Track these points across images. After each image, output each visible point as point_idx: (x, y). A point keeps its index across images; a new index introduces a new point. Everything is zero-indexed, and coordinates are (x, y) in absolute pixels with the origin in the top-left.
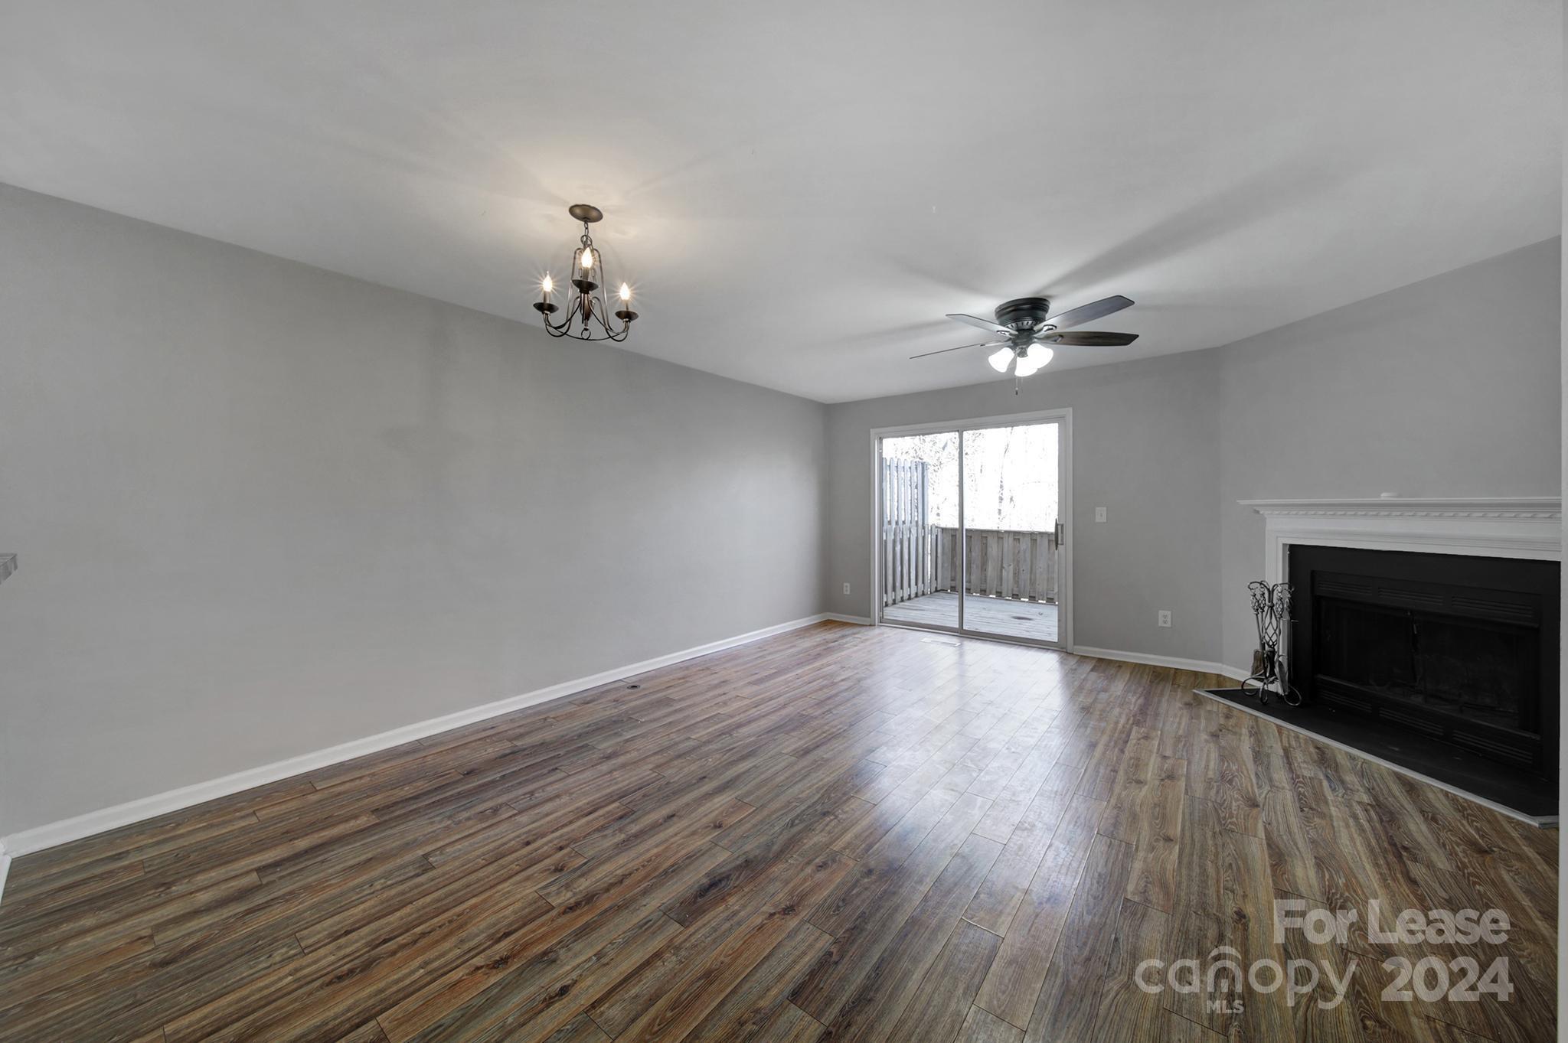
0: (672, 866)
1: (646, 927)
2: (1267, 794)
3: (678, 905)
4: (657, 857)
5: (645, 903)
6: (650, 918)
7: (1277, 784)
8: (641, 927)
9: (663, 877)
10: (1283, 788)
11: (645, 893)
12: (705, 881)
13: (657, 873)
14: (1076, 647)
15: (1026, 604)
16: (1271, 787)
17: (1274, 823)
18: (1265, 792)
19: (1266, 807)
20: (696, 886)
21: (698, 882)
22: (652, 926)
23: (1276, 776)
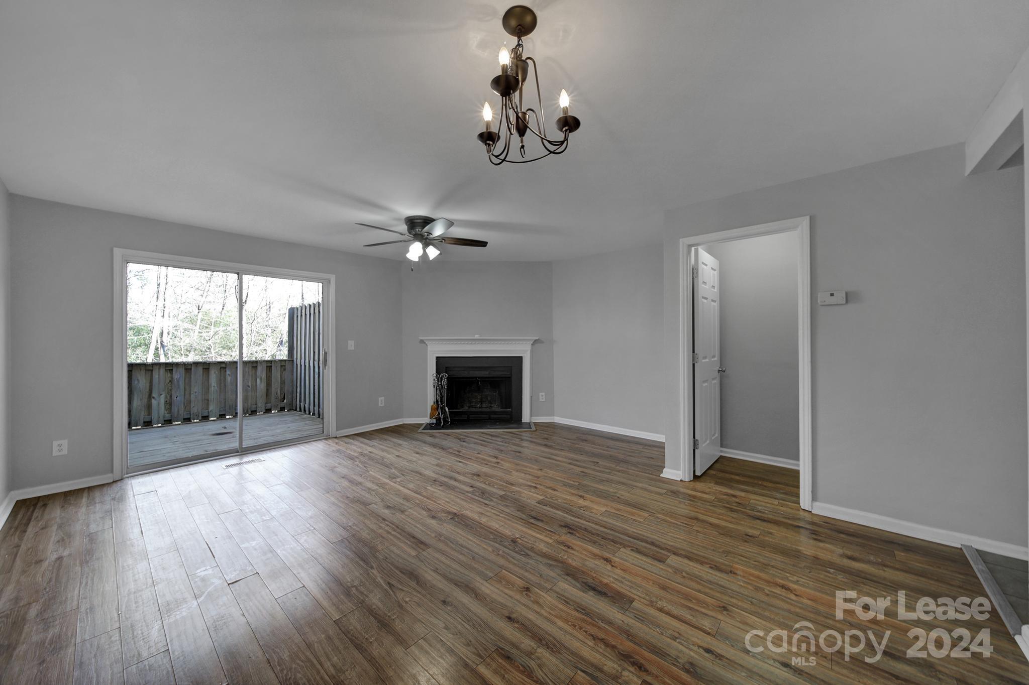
0: (578, 611)
1: (641, 618)
3: (617, 604)
4: (569, 622)
5: (621, 622)
6: (633, 617)
8: (642, 620)
9: (591, 614)
11: (610, 623)
12: (591, 593)
13: (588, 619)
14: (338, 432)
15: (198, 424)
20: (597, 597)
21: (593, 596)
22: (639, 615)
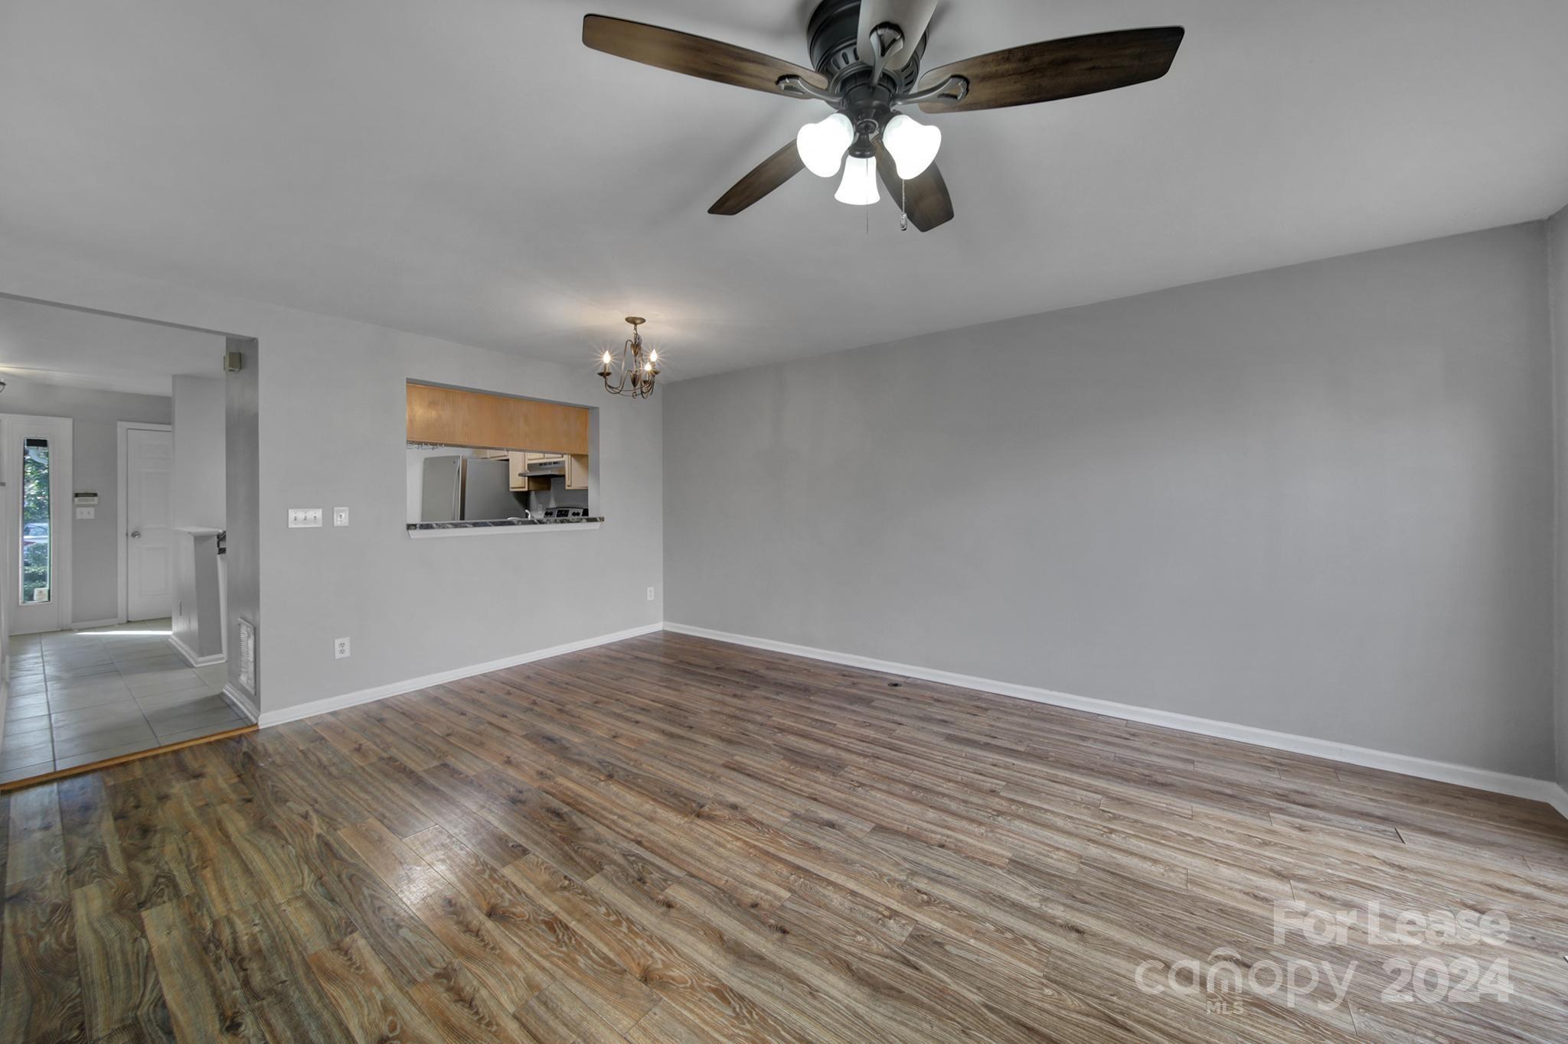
2: (303, 879)
7: (299, 904)
10: (289, 902)
16: (303, 892)
17: (279, 850)
18: (306, 880)
19: (295, 861)
23: (307, 916)
